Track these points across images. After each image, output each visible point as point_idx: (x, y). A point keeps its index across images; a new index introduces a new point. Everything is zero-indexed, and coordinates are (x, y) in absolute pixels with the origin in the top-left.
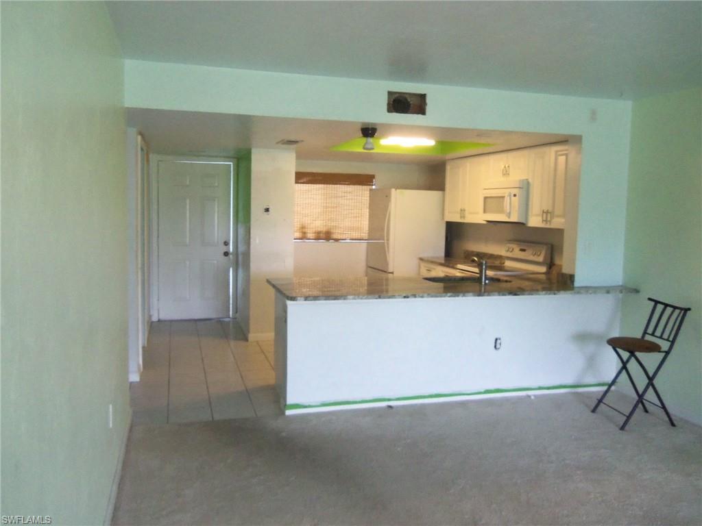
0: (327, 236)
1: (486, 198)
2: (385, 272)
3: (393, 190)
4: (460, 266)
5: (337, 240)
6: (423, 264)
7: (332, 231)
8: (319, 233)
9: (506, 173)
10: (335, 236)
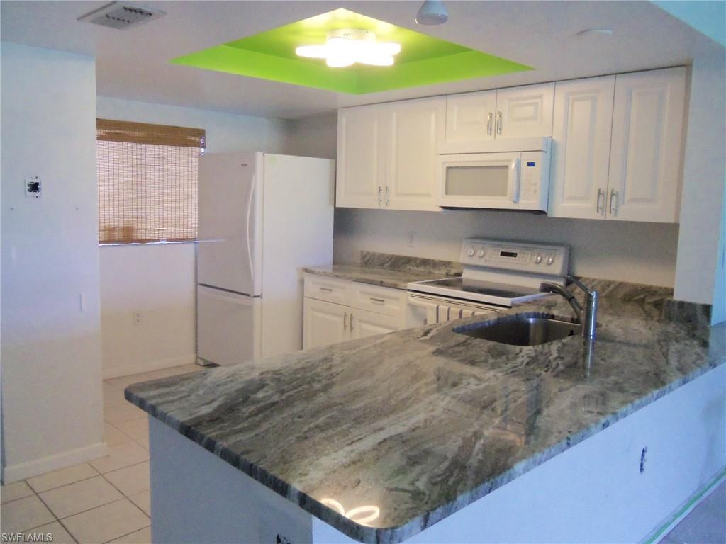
0: (125, 236)
1: (448, 168)
2: (248, 295)
3: (259, 154)
4: (412, 285)
5: (143, 241)
6: (309, 280)
7: (135, 226)
8: (112, 230)
9: (494, 127)
10: (139, 236)
